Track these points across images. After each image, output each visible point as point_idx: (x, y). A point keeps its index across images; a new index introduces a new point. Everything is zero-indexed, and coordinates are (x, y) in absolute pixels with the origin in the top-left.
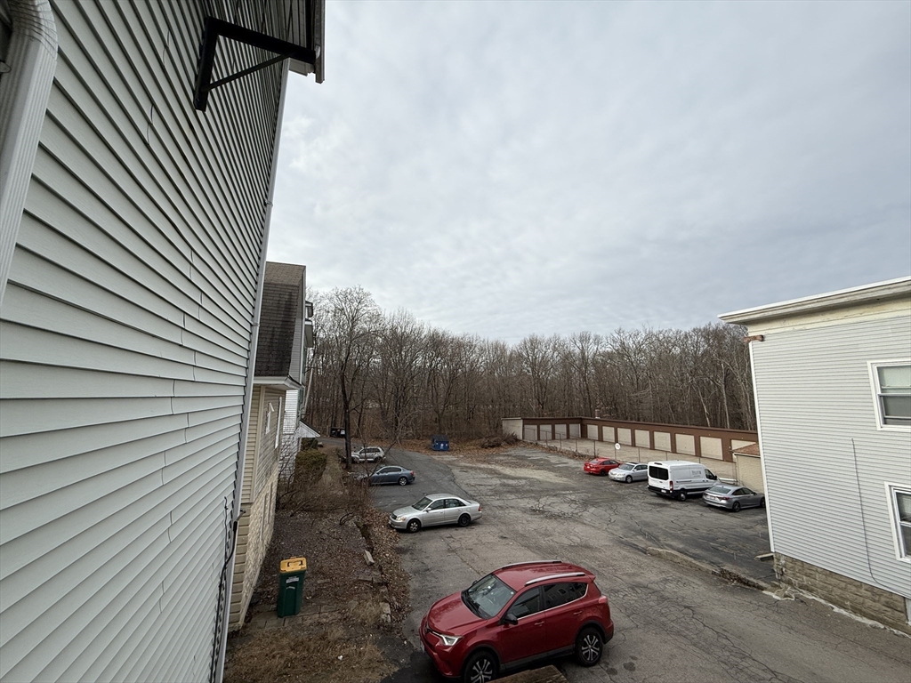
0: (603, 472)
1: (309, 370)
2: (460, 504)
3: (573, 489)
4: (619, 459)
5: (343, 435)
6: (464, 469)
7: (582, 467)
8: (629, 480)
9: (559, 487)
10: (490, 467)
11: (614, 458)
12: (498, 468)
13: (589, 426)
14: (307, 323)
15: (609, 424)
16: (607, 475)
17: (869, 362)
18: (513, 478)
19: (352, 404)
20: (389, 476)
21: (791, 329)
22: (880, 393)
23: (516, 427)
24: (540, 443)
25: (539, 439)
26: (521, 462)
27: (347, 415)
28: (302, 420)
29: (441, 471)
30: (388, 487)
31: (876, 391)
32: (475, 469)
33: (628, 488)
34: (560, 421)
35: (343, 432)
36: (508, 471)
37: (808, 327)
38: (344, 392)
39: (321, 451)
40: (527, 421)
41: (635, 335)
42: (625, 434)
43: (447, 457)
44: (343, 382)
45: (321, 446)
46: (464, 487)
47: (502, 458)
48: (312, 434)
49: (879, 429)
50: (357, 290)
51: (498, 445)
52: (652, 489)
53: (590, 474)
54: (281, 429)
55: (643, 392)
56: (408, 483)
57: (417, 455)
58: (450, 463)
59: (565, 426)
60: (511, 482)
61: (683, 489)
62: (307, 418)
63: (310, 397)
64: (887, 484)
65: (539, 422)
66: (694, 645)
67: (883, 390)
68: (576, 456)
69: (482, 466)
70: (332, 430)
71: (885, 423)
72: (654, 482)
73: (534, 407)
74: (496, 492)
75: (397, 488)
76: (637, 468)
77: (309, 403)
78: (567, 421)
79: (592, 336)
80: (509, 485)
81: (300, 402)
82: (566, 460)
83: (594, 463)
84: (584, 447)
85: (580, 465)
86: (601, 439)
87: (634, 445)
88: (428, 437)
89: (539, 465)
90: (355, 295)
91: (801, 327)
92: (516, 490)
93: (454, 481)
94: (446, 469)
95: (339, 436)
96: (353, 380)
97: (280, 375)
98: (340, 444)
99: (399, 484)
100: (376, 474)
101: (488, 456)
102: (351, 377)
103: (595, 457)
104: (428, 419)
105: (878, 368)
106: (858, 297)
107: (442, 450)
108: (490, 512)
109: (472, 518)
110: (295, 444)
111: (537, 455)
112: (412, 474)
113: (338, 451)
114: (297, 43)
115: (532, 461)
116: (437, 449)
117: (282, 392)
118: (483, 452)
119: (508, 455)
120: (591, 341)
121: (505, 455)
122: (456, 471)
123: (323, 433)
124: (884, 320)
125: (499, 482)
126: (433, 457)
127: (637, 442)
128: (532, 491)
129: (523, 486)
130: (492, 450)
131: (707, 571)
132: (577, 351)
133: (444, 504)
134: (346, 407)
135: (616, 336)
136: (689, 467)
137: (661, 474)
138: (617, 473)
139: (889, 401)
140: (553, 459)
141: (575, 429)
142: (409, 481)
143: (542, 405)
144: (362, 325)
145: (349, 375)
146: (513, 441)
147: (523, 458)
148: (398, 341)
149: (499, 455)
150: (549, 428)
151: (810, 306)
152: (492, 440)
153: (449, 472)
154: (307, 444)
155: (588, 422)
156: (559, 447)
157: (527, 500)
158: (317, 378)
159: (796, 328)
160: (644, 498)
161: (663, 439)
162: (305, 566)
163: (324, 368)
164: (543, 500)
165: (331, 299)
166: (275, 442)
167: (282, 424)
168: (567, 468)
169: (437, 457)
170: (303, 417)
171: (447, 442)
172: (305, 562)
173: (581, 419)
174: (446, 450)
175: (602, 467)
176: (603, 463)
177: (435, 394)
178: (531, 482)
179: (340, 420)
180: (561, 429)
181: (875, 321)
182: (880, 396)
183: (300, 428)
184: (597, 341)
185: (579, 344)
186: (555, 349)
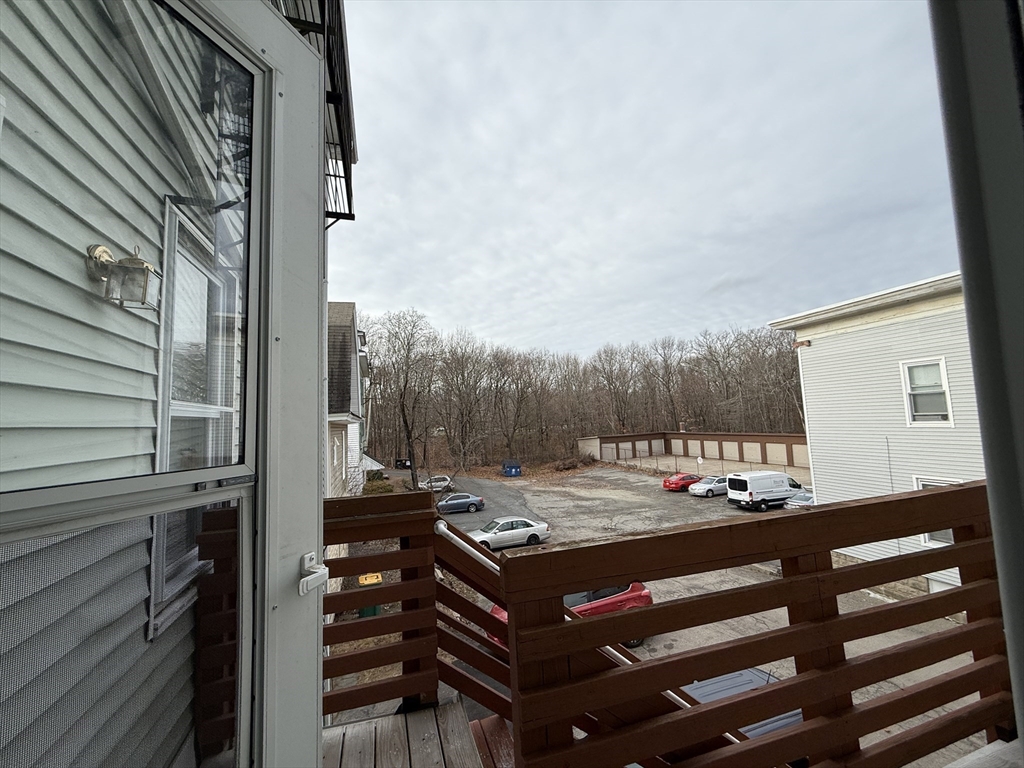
0: (683, 488)
1: (367, 401)
2: (528, 525)
3: (650, 506)
4: (702, 473)
5: (409, 467)
6: (537, 493)
7: (662, 483)
8: (710, 494)
9: (634, 505)
10: (564, 489)
11: (696, 473)
12: (572, 490)
13: (673, 441)
14: (361, 354)
15: (694, 436)
16: (687, 491)
17: (901, 362)
18: (587, 499)
19: (415, 433)
20: (457, 504)
21: (833, 333)
22: (909, 391)
23: (592, 447)
24: (619, 462)
25: (618, 458)
26: (598, 483)
27: (410, 445)
28: (365, 453)
29: (513, 496)
30: (458, 515)
31: (906, 390)
32: (549, 492)
33: (708, 502)
34: (641, 437)
35: (408, 463)
36: (583, 493)
37: (849, 330)
38: (405, 422)
39: (388, 482)
40: (604, 440)
41: (723, 337)
42: (712, 447)
43: (519, 483)
44: (403, 410)
45: (387, 478)
46: (536, 511)
47: (577, 480)
48: (376, 466)
49: (909, 426)
50: (411, 313)
51: (574, 467)
52: (731, 501)
53: (670, 491)
54: (346, 462)
55: (731, 400)
56: (478, 510)
57: (487, 482)
58: (523, 488)
59: (647, 442)
60: (584, 503)
61: (763, 500)
62: (370, 450)
63: (370, 429)
64: (914, 477)
65: (617, 440)
66: (733, 629)
67: (913, 389)
68: (656, 473)
69: (556, 489)
70: (397, 461)
71: (914, 420)
72: (733, 494)
73: (612, 425)
74: (568, 514)
75: (466, 515)
76: (719, 482)
77: (370, 434)
78: (649, 437)
79: (676, 342)
80: (582, 507)
81: (361, 435)
82: (645, 478)
83: (674, 478)
84: (665, 464)
85: (659, 482)
86: (686, 454)
87: (721, 457)
88: (498, 463)
89: (616, 485)
90: (409, 318)
91: (843, 331)
92: (590, 511)
93: (525, 505)
94: (518, 494)
95: (405, 467)
96: (414, 408)
97: (343, 412)
98: (406, 475)
99: (468, 511)
100: (444, 503)
101: (562, 478)
102: (412, 405)
103: (677, 473)
104: (499, 443)
105: (909, 368)
106: (889, 300)
107: (514, 476)
108: (560, 533)
109: (541, 538)
110: (361, 476)
111: (616, 475)
112: (481, 501)
113: (404, 482)
114: (343, 211)
115: (610, 482)
116: (508, 475)
117: (344, 426)
118: (558, 475)
119: (584, 477)
120: (675, 347)
121: (580, 477)
122: (528, 496)
123: (388, 465)
124: (914, 321)
125: (572, 504)
126: (505, 483)
127: (725, 455)
128: (606, 511)
129: (597, 506)
130: (567, 472)
131: (765, 572)
132: (660, 359)
133: (512, 526)
134: (409, 437)
135: (701, 338)
136: (770, 477)
137: (740, 485)
138: (698, 488)
139: (919, 399)
140: (632, 478)
141: (658, 445)
142: (479, 507)
143: (623, 421)
144: (419, 350)
145: (409, 403)
146: (590, 461)
147: (601, 479)
148: (458, 362)
149: (575, 477)
150: (628, 445)
151: (848, 310)
152: (567, 462)
153: (521, 497)
154: (372, 476)
155: (671, 436)
156: (639, 465)
157: (599, 520)
158: (377, 408)
159: (839, 332)
160: (723, 511)
161: (752, 449)
162: (380, 578)
163: (383, 397)
164: (616, 519)
165: (383, 324)
166: (342, 473)
167: (346, 457)
168: (646, 486)
169: (508, 483)
170: (366, 449)
171: (519, 467)
172: (380, 576)
173: (664, 434)
174: (518, 475)
175: (682, 482)
176: (683, 479)
177: (503, 417)
178: (606, 501)
179: (404, 451)
180: (642, 445)
181: (906, 322)
182: (910, 395)
183: (364, 461)
184: (681, 347)
185: (661, 351)
186: (633, 359)
